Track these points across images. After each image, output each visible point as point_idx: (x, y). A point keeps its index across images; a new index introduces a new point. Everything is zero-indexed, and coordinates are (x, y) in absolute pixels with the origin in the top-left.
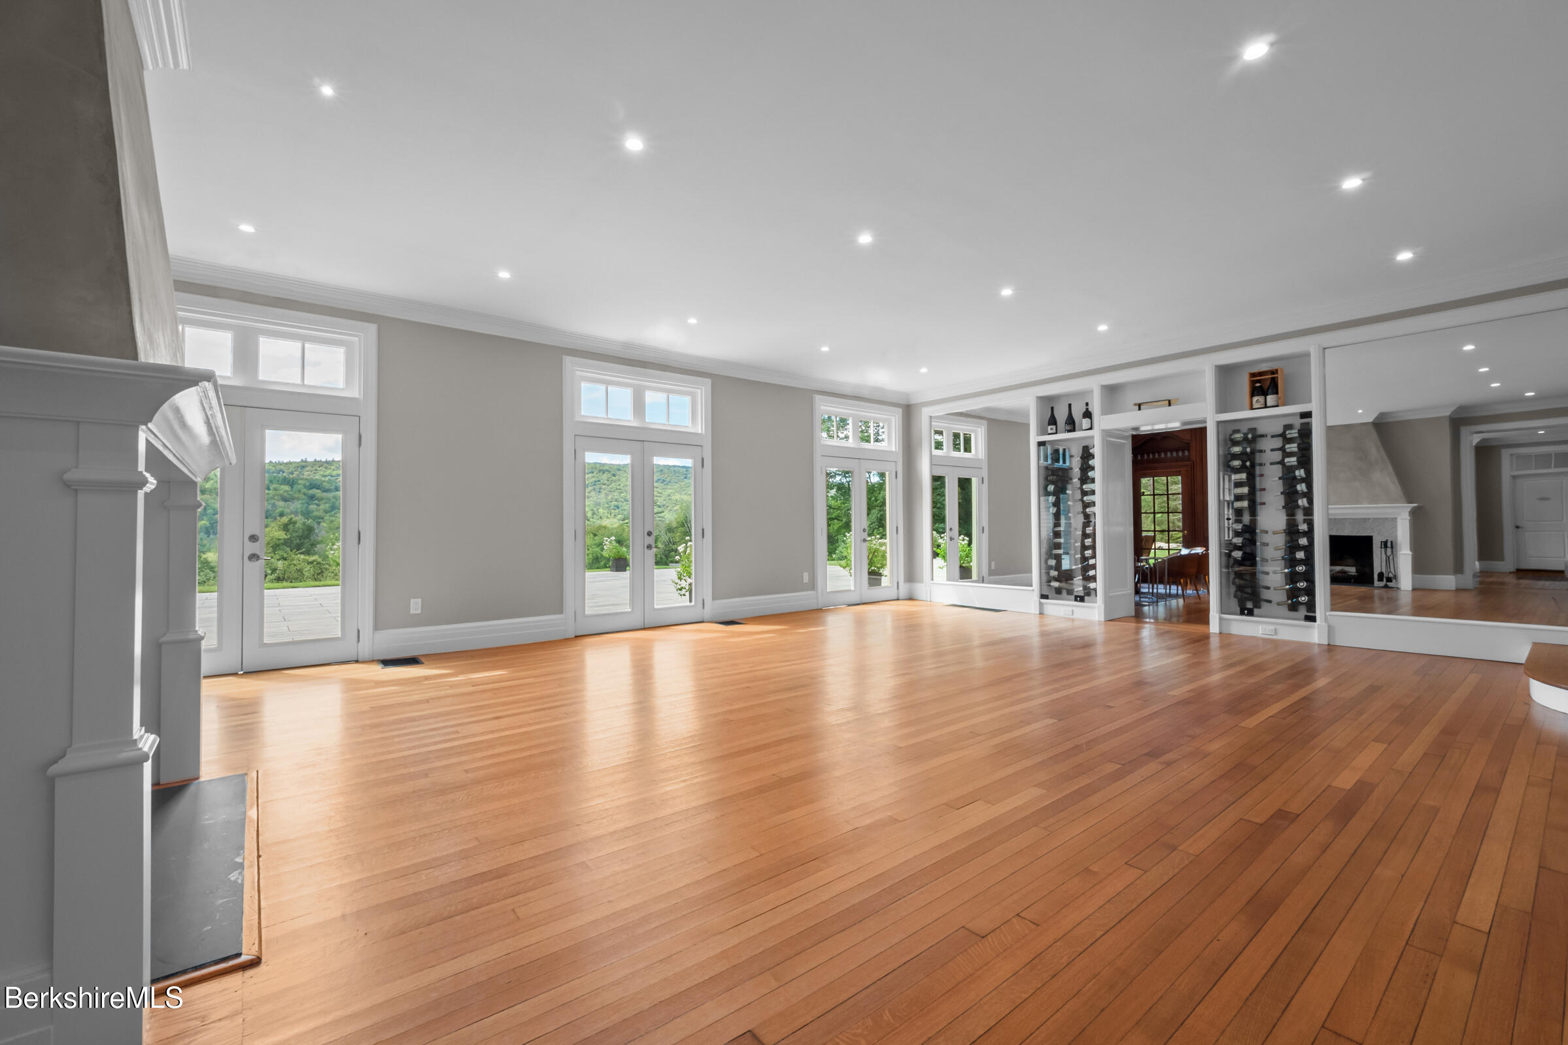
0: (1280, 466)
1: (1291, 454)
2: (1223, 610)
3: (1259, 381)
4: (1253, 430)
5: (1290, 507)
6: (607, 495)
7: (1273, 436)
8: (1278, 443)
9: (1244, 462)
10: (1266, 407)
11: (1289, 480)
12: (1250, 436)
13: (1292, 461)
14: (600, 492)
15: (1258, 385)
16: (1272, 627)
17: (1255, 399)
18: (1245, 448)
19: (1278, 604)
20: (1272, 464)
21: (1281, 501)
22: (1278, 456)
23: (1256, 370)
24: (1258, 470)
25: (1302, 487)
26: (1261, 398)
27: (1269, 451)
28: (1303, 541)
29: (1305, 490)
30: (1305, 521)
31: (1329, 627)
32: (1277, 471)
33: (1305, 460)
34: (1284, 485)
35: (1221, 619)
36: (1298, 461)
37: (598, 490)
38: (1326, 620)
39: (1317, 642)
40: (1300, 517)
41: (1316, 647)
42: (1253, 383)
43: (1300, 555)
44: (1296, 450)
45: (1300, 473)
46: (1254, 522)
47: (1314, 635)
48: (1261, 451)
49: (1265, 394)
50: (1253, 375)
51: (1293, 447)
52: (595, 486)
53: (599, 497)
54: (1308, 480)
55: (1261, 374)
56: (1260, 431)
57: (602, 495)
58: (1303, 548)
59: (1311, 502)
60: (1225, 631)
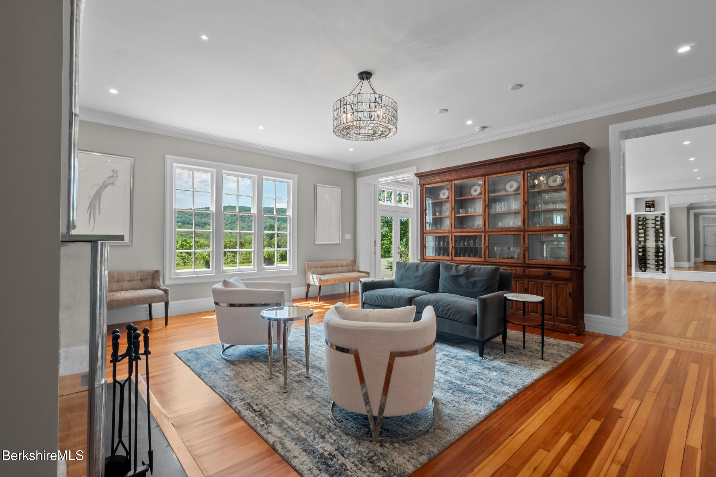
0: (654, 229)
1: (658, 225)
2: (636, 271)
3: (648, 203)
4: (645, 217)
5: (657, 241)
6: (248, 223)
7: (652, 220)
8: (654, 221)
9: (643, 227)
10: (650, 211)
11: (657, 232)
12: (645, 219)
13: (658, 227)
14: (244, 221)
15: (648, 204)
16: (652, 275)
17: (647, 209)
18: (643, 223)
19: (653, 269)
20: (652, 228)
21: (654, 239)
22: (653, 226)
23: (647, 200)
24: (647, 229)
25: (661, 235)
26: (649, 208)
27: (650, 224)
28: (661, 250)
29: (662, 236)
30: (661, 245)
31: (670, 275)
32: (653, 230)
33: (662, 226)
34: (655, 234)
35: (635, 273)
36: (660, 227)
37: (243, 220)
38: (669, 272)
39: (666, 279)
40: (660, 243)
41: (666, 281)
42: (646, 204)
43: (661, 254)
44: (659, 224)
45: (661, 231)
46: (645, 245)
47: (665, 277)
48: (648, 224)
49: (650, 207)
50: (646, 202)
51: (658, 223)
52: (242, 219)
53: (244, 224)
54: (663, 233)
55: (649, 201)
56: (647, 218)
57: (246, 223)
58: (662, 252)
59: (664, 239)
60: (637, 277)
